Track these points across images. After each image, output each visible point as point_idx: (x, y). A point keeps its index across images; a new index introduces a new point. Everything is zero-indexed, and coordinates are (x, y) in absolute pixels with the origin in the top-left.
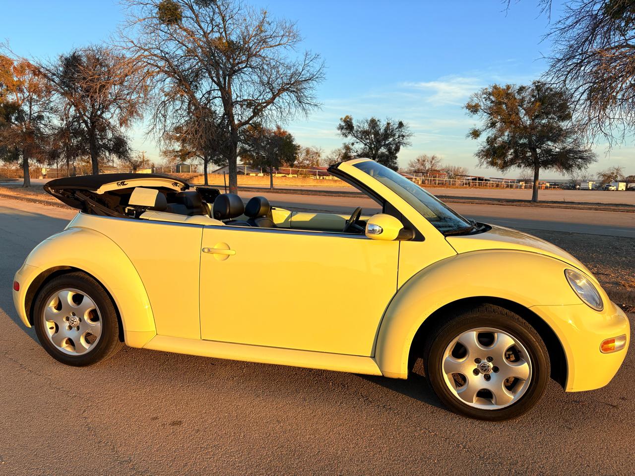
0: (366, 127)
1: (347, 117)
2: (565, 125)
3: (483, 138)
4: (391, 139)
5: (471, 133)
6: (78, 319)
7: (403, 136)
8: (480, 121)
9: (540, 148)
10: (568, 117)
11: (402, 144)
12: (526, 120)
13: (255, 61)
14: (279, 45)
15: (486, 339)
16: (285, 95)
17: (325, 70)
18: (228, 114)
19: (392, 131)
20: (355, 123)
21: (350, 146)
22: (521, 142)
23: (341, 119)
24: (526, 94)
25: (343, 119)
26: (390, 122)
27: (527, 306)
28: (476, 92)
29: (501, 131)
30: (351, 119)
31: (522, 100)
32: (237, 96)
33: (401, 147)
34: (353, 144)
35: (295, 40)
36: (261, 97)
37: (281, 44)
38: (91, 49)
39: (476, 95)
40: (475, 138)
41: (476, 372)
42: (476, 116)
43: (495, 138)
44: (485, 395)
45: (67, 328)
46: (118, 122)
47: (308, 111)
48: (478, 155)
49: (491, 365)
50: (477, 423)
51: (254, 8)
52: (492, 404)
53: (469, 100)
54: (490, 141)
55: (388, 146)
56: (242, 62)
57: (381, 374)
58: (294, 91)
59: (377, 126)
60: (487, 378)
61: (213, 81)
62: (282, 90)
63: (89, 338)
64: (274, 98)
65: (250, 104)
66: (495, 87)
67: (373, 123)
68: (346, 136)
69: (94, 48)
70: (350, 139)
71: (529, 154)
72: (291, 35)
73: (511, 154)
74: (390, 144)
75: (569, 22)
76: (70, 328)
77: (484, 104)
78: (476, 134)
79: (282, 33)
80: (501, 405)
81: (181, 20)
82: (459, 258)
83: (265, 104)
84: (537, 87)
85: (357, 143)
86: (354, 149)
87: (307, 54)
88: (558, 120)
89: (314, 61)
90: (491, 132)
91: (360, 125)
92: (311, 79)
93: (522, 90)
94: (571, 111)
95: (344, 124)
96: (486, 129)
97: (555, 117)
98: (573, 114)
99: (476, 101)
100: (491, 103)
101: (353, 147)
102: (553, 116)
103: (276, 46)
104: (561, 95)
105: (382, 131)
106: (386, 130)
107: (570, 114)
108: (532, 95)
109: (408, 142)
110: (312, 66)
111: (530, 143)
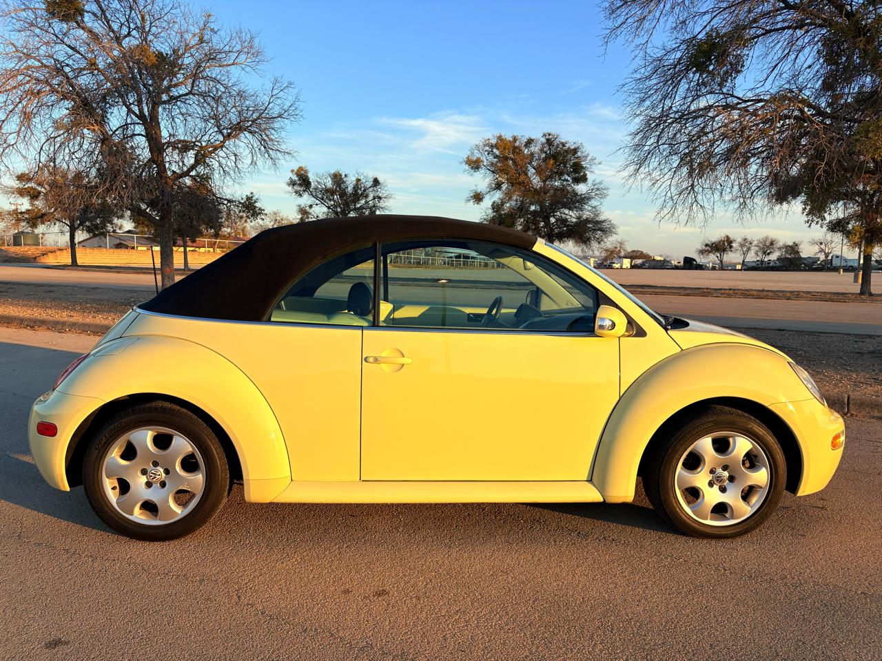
0: (329, 183)
1: (301, 168)
2: (581, 188)
3: (487, 202)
4: (363, 202)
5: (472, 197)
6: (162, 470)
7: (380, 198)
8: (482, 181)
9: (554, 216)
10: (583, 179)
11: (378, 208)
12: (536, 181)
13: (202, 86)
15: (722, 446)
16: (246, 137)
17: (301, 105)
18: (157, 159)
19: (365, 190)
20: (312, 177)
21: (308, 208)
22: (533, 208)
23: (292, 171)
24: (535, 149)
25: (295, 171)
26: (361, 177)
27: (766, 404)
28: (477, 144)
29: (509, 195)
30: (306, 172)
31: (532, 155)
32: (170, 135)
33: (377, 212)
34: (311, 206)
35: (257, 60)
36: (206, 138)
37: (236, 64)
40: (478, 204)
41: (711, 484)
42: (478, 175)
43: (503, 203)
44: (721, 509)
45: (144, 486)
49: (726, 474)
50: (713, 542)
51: (191, 6)
52: (726, 519)
53: (469, 153)
54: (496, 207)
55: (358, 211)
56: (177, 85)
57: (602, 500)
58: (255, 132)
59: (344, 182)
60: (723, 490)
61: (131, 111)
62: (237, 129)
63: (182, 496)
64: (223, 142)
65: (185, 147)
66: (500, 138)
67: (338, 179)
68: (300, 195)
70: (306, 200)
71: (542, 224)
72: (251, 50)
73: (521, 225)
74: (362, 208)
76: (149, 485)
77: (487, 159)
79: (238, 47)
80: (737, 519)
81: (82, 16)
82: (683, 355)
83: (211, 149)
84: (548, 140)
85: (317, 205)
86: (313, 214)
87: (276, 81)
88: (573, 182)
89: (285, 91)
90: (497, 196)
91: (319, 180)
92: (280, 116)
93: (530, 143)
94: (586, 172)
95: (296, 179)
96: (489, 192)
97: (569, 179)
98: (589, 176)
99: (477, 155)
100: (495, 158)
101: (311, 211)
102: (567, 177)
103: (229, 65)
104: (575, 151)
105: (350, 190)
106: (356, 188)
107: (585, 175)
108: (542, 150)
109: (386, 206)
110: (285, 97)
111: (541, 211)
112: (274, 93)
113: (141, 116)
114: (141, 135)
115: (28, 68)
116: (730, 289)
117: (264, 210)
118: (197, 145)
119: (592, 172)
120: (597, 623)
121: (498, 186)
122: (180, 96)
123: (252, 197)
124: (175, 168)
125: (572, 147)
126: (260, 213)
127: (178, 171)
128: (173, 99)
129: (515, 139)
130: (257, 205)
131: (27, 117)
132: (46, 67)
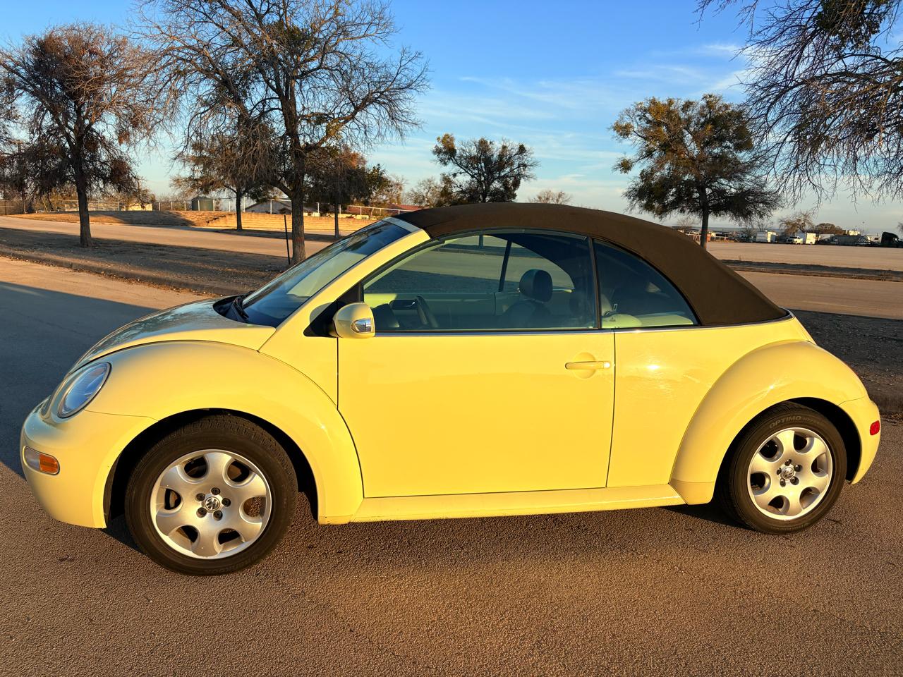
0: (474, 151)
1: (447, 136)
3: (636, 171)
4: (508, 170)
5: (619, 165)
7: (525, 166)
8: (632, 147)
9: (710, 187)
10: (748, 146)
11: (524, 176)
13: (332, 60)
14: (364, 36)
16: (372, 110)
17: (428, 75)
18: (292, 132)
19: (510, 158)
20: (457, 146)
21: (451, 177)
22: (686, 178)
23: (438, 139)
24: (693, 112)
25: (441, 138)
26: (508, 145)
28: (628, 108)
29: (660, 163)
30: (452, 139)
31: (689, 121)
32: (304, 108)
33: (522, 181)
34: (455, 175)
35: (387, 30)
36: (338, 110)
37: (367, 36)
38: (77, 28)
39: (628, 111)
40: (625, 172)
42: (627, 142)
43: (652, 172)
46: (116, 137)
47: (404, 132)
48: (628, 195)
53: (618, 118)
54: (645, 176)
55: (503, 179)
56: (311, 60)
58: (384, 103)
59: (488, 150)
61: (269, 85)
62: (368, 101)
64: (355, 113)
65: (321, 119)
66: (653, 102)
67: (483, 146)
68: (445, 164)
69: (82, 27)
70: (451, 168)
71: (696, 195)
72: (379, 21)
73: (672, 195)
74: (506, 176)
75: (771, 33)
77: (637, 124)
78: (626, 166)
79: (369, 19)
83: (342, 121)
85: (461, 173)
86: (457, 182)
87: (404, 52)
88: (735, 149)
89: (414, 61)
90: (647, 164)
91: (464, 148)
92: (408, 86)
93: (688, 107)
94: (751, 138)
95: (442, 147)
96: (639, 159)
97: (731, 145)
98: (754, 142)
99: (627, 120)
100: (647, 123)
101: (455, 180)
102: (728, 144)
103: (360, 38)
104: (739, 115)
105: (495, 157)
106: (501, 156)
107: (750, 141)
108: (701, 114)
109: (531, 174)
110: (411, 68)
111: (697, 181)
112: (403, 64)
113: (278, 90)
114: (278, 109)
115: (172, 49)
118: (330, 118)
121: (649, 154)
122: (310, 71)
123: (378, 169)
124: (308, 140)
125: (736, 110)
126: (386, 185)
127: (309, 143)
128: (305, 75)
130: (383, 176)
131: (177, 94)
132: (189, 47)
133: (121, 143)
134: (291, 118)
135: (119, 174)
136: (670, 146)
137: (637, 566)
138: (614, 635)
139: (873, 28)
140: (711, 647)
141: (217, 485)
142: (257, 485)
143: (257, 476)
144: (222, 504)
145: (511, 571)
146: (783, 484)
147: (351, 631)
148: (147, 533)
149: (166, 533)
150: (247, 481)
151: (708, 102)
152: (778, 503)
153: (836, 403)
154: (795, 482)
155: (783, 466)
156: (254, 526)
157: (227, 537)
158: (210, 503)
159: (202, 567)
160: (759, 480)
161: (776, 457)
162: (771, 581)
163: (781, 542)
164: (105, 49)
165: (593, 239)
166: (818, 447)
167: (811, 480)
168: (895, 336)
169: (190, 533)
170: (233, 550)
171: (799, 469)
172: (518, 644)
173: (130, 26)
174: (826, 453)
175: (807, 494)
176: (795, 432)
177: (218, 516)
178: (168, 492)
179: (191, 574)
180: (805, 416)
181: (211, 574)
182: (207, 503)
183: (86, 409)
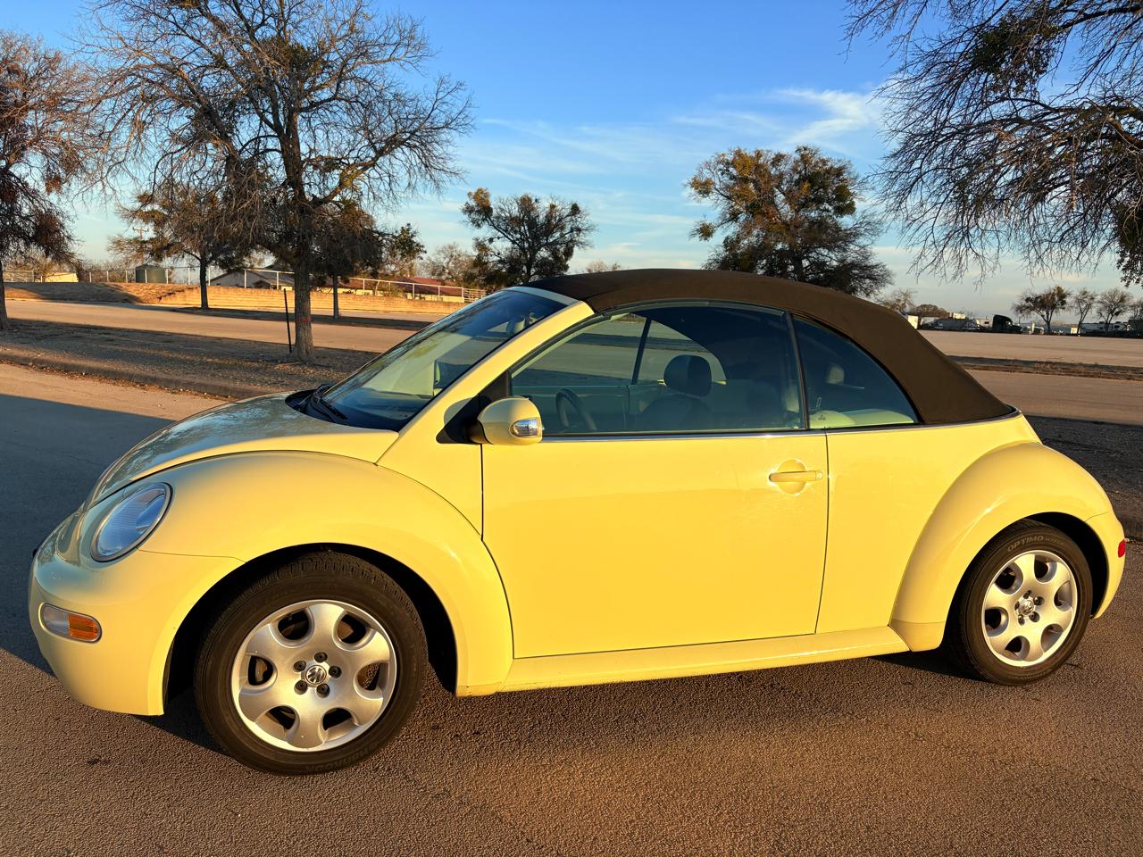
0: (515, 211)
1: (480, 191)
2: (846, 221)
3: (718, 238)
4: (557, 235)
5: (698, 230)
7: (579, 230)
8: (712, 208)
9: (808, 258)
11: (578, 243)
13: (350, 88)
14: (389, 60)
16: (401, 154)
18: (294, 181)
19: (560, 220)
20: (494, 203)
21: (487, 243)
22: (779, 246)
23: (469, 194)
24: (785, 168)
25: (473, 194)
26: (557, 203)
28: (708, 160)
29: (747, 229)
30: (487, 195)
31: (781, 176)
32: (311, 151)
33: (576, 249)
34: (491, 240)
35: (420, 54)
36: (354, 154)
37: (394, 59)
39: (708, 164)
40: (706, 239)
42: (707, 202)
43: (738, 240)
46: (42, 183)
47: (441, 184)
53: (696, 172)
54: (730, 244)
55: (552, 247)
56: (321, 87)
58: (415, 146)
59: (533, 209)
61: (264, 119)
62: (393, 143)
64: (377, 158)
65: (330, 164)
66: (738, 153)
67: (526, 204)
68: (479, 226)
70: (486, 231)
71: (791, 268)
72: (409, 40)
73: (762, 268)
74: (555, 242)
75: (916, 70)
77: (719, 180)
79: (396, 38)
83: (359, 168)
85: (499, 238)
86: (494, 249)
87: (442, 81)
88: (835, 213)
89: (454, 94)
90: (732, 230)
91: (503, 207)
92: (447, 125)
93: (779, 160)
94: (854, 200)
95: (474, 204)
96: (722, 224)
97: (830, 208)
98: (858, 205)
99: (707, 174)
100: (731, 179)
101: (491, 246)
102: (827, 206)
103: (384, 62)
104: (839, 172)
105: (542, 218)
106: (549, 217)
107: (853, 203)
108: (794, 170)
109: (587, 241)
110: (451, 102)
111: (791, 250)
112: (439, 97)
113: (276, 127)
114: (276, 150)
115: (138, 67)
116: (1047, 363)
117: (423, 246)
118: (343, 163)
119: (862, 200)
120: (731, 789)
121: (734, 217)
122: (322, 102)
123: (408, 230)
124: (316, 192)
125: (836, 166)
126: (418, 251)
127: (318, 196)
128: (314, 106)
129: (759, 155)
130: (414, 239)
131: (140, 127)
132: (161, 66)
133: (49, 191)
134: (293, 163)
135: (48, 233)
136: (759, 208)
137: (862, 734)
138: (868, 827)
139: (1039, 66)
140: (992, 835)
141: (323, 649)
142: (377, 646)
143: (377, 633)
144: (329, 676)
145: (708, 748)
146: (1021, 622)
147: (528, 840)
148: (227, 719)
149: (252, 718)
150: (364, 641)
151: (802, 156)
152: (1017, 646)
153: (1083, 518)
154: (1035, 618)
155: (1021, 599)
156: (373, 704)
157: (335, 719)
158: (313, 674)
159: (304, 763)
160: (994, 617)
161: (1013, 587)
162: (1029, 745)
163: (1022, 694)
164: (30, 67)
165: (791, 315)
166: (1061, 574)
167: (1052, 615)
168: (1060, 437)
169: (284, 717)
170: (340, 738)
171: (1039, 602)
172: (752, 846)
173: (83, 36)
174: (1069, 582)
175: (1050, 633)
176: (1036, 557)
177: (323, 691)
178: (254, 661)
179: (285, 774)
180: (1048, 537)
181: (314, 773)
182: (309, 673)
183: (141, 548)
